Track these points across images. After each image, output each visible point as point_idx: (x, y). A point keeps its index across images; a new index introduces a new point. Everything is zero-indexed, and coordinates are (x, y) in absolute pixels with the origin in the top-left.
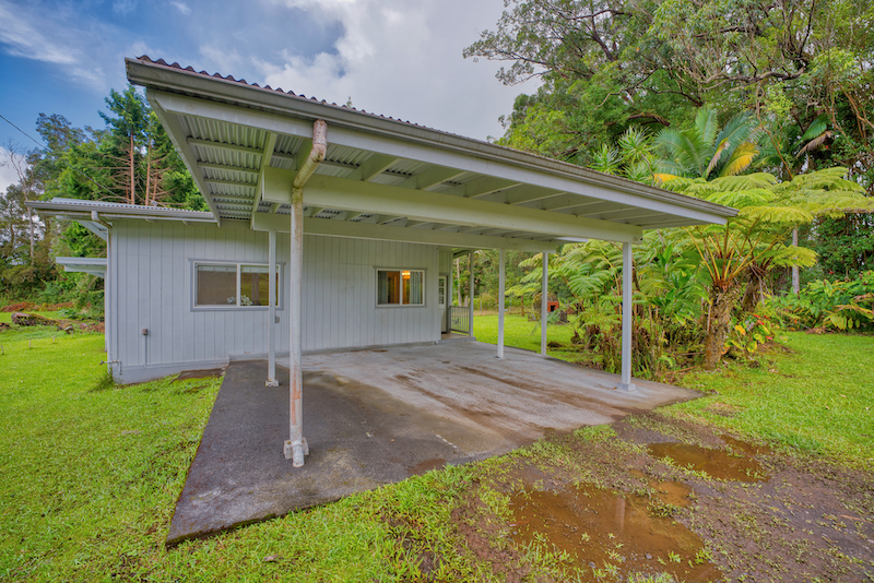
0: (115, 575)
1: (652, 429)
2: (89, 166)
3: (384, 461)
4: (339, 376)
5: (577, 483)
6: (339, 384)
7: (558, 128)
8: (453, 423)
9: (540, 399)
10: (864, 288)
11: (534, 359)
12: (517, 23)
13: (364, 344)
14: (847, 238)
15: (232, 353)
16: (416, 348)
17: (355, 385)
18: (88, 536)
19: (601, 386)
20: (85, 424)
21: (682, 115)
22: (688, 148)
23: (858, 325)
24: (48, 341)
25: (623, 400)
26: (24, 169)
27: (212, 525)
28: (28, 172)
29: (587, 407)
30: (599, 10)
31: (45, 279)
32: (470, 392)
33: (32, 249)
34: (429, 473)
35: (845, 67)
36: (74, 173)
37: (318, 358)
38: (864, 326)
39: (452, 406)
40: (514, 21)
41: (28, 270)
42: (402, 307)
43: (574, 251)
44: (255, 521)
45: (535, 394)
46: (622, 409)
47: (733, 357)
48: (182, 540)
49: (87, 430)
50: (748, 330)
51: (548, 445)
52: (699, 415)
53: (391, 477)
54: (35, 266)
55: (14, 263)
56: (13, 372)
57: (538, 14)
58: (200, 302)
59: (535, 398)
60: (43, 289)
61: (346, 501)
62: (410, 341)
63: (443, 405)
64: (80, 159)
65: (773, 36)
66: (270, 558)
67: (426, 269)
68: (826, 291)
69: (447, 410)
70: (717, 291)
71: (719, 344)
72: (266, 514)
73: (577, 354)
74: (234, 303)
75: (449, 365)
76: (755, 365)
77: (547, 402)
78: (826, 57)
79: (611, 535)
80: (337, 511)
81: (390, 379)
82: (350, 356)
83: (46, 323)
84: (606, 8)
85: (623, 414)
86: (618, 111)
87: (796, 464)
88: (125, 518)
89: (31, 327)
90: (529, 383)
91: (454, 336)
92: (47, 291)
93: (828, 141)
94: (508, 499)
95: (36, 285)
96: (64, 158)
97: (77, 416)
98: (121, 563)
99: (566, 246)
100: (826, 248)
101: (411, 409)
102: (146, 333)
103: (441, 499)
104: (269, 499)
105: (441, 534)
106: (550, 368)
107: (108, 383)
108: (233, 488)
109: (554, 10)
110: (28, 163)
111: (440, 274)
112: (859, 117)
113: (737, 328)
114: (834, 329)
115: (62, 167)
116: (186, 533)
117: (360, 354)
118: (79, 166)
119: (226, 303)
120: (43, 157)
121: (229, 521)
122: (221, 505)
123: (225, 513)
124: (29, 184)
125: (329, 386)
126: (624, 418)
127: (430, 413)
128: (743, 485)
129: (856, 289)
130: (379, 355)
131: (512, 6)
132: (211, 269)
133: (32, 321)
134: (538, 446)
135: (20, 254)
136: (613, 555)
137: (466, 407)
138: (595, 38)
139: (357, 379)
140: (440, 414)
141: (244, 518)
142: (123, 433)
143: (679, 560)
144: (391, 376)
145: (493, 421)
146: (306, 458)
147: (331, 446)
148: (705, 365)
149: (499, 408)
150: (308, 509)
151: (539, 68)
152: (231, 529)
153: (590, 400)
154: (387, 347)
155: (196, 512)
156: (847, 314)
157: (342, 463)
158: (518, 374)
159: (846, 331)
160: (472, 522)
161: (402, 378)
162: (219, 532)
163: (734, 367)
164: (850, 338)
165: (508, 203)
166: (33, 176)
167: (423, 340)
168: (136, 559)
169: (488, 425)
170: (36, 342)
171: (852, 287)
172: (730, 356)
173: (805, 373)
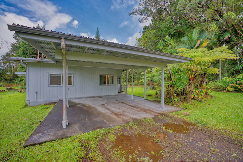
0: (7, 155)
1: (164, 119)
2: (27, 47)
3: (87, 127)
4: (86, 104)
5: (136, 133)
6: (85, 106)
7: (154, 35)
8: (111, 117)
9: (138, 111)
10: (238, 79)
11: (141, 100)
12: (143, 6)
13: (96, 95)
14: (235, 65)
15: (60, 98)
16: (111, 96)
17: (90, 107)
18: (5, 145)
19: (156, 107)
20: (16, 117)
21: (189, 31)
22: (189, 41)
23: (236, 90)
24: (15, 95)
25: (160, 111)
26: (10, 48)
27: (36, 142)
28: (11, 49)
29: (149, 113)
30: (166, 2)
31: (16, 78)
32: (119, 109)
33: (13, 70)
34: (97, 130)
35: (232, 17)
36: (23, 49)
37: (83, 99)
38: (237, 90)
39: (113, 112)
40: (143, 5)
41: (11, 75)
42: (107, 85)
43: (155, 70)
44: (47, 142)
45: (137, 109)
46: (158, 113)
47: (195, 99)
48: (27, 146)
49: (16, 118)
50: (199, 91)
51: (133, 123)
52: (179, 115)
53: (87, 131)
54: (13, 74)
55: (8, 73)
56: (3, 103)
57: (149, 3)
58: (51, 84)
59: (136, 110)
60: (15, 80)
61: (73, 137)
62: (109, 95)
63: (110, 112)
64: (24, 45)
65: (213, 9)
66: (47, 151)
67: (114, 75)
68: (227, 80)
69: (111, 113)
70: (190, 81)
71: (190, 95)
72: (51, 140)
73: (156, 98)
74: (60, 84)
75: (117, 101)
76: (201, 101)
77: (139, 111)
78: (227, 14)
79: (139, 147)
80: (70, 140)
81: (100, 105)
82: (92, 99)
83: (15, 90)
84: (168, 1)
85: (158, 115)
86: (171, 30)
87: (199, 128)
88: (16, 141)
89: (11, 91)
90: (136, 106)
91: (123, 93)
92: (16, 81)
93: (229, 38)
94: (116, 137)
95: (13, 79)
96: (20, 45)
97: (15, 115)
98: (10, 152)
99: (153, 68)
100: (229, 68)
101: (101, 113)
102: (36, 93)
103: (98, 137)
104: (53, 136)
105: (93, 146)
106: (144, 102)
107: (26, 106)
108: (46, 133)
109: (153, 2)
110: (11, 46)
111: (118, 76)
112: (237, 31)
113: (196, 91)
114: (229, 91)
115: (20, 47)
116: (29, 144)
117: (95, 98)
118: (24, 47)
119: (58, 84)
120: (15, 45)
121: (41, 142)
122: (40, 137)
123: (40, 140)
124: (11, 52)
125: (82, 107)
126: (157, 116)
127: (106, 114)
128: (181, 134)
129: (235, 80)
130: (100, 98)
131: (142, 1)
132: (54, 75)
133: (11, 89)
134: (130, 123)
135: (9, 71)
136: (137, 152)
137: (116, 113)
138: (166, 10)
139: (90, 105)
140: (108, 114)
141: (45, 141)
142: (25, 119)
143: (154, 154)
144: (100, 104)
145: (121, 116)
146: (67, 126)
147: (75, 123)
148: (187, 101)
149: (125, 113)
150: (62, 139)
151: (150, 18)
152: (41, 143)
153: (151, 111)
154: (103, 96)
155: (33, 139)
156: (233, 87)
157: (76, 127)
158: (135, 104)
159: (233, 92)
160: (103, 143)
161: (103, 105)
162: (37, 144)
163: (195, 102)
164: (233, 94)
165: (126, 58)
166: (13, 50)
167: (113, 94)
168: (15, 151)
169: (119, 118)
170: (11, 95)
171: (234, 79)
172: (194, 99)
173: (214, 103)
